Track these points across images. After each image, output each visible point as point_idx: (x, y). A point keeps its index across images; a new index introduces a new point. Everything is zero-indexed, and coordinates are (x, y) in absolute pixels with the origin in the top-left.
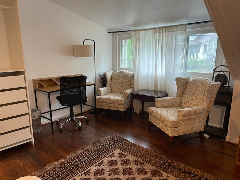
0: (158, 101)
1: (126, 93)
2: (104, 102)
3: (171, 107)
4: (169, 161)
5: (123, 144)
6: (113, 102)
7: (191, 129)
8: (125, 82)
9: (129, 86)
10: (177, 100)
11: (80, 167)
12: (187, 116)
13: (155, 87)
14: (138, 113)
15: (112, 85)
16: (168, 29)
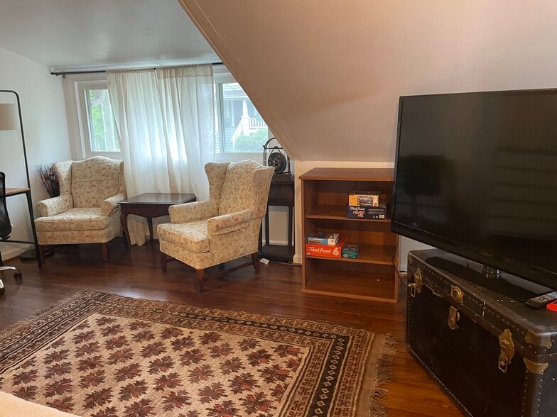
0: (175, 210)
1: (109, 204)
2: (55, 229)
3: (200, 219)
4: (197, 311)
5: (108, 303)
6: (79, 227)
7: (235, 252)
8: (105, 182)
9: (116, 190)
10: (211, 206)
11: (10, 359)
12: (222, 228)
13: (170, 187)
14: (140, 243)
15: (74, 192)
16: (180, 71)
